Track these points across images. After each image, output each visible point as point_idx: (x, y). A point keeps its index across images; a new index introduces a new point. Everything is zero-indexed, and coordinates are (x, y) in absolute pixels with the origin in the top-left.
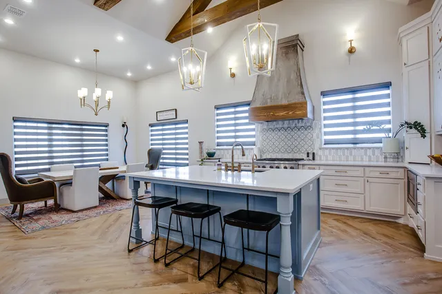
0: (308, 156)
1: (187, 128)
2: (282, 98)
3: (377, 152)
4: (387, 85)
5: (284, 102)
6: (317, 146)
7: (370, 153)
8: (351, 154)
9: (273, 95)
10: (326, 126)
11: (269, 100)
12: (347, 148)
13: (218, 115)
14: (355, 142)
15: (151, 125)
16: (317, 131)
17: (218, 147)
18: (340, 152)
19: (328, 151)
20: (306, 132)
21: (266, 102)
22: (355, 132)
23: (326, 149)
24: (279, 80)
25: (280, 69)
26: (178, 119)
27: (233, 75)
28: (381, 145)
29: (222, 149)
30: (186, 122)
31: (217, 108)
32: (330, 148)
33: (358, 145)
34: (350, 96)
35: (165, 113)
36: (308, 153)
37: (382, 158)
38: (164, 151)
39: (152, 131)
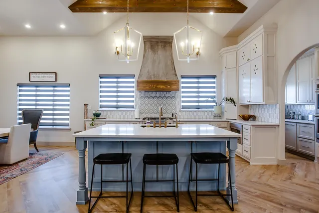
0: (173, 116)
1: (69, 91)
2: (162, 76)
3: (210, 113)
4: (214, 77)
5: (164, 79)
6: (178, 110)
7: (206, 113)
8: (197, 115)
9: (155, 73)
10: (183, 97)
11: (152, 77)
12: (195, 111)
13: (101, 82)
14: (198, 107)
15: (20, 85)
16: (178, 100)
17: (101, 109)
18: (191, 113)
19: (184, 112)
20: (171, 101)
21: (151, 78)
22: (198, 102)
23: (184, 111)
24: (159, 63)
25: (161, 56)
26: (58, 82)
27: (118, 53)
28: (213, 109)
29: (105, 111)
30: (69, 85)
31: (101, 77)
32: (186, 111)
33: (200, 109)
34: (196, 80)
35: (41, 75)
36: (173, 114)
37: (212, 117)
38: (44, 112)
39: (20, 91)
